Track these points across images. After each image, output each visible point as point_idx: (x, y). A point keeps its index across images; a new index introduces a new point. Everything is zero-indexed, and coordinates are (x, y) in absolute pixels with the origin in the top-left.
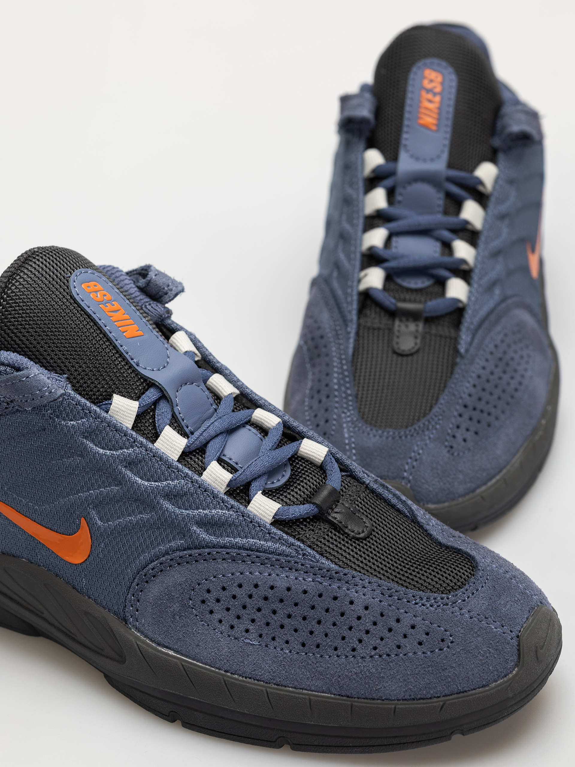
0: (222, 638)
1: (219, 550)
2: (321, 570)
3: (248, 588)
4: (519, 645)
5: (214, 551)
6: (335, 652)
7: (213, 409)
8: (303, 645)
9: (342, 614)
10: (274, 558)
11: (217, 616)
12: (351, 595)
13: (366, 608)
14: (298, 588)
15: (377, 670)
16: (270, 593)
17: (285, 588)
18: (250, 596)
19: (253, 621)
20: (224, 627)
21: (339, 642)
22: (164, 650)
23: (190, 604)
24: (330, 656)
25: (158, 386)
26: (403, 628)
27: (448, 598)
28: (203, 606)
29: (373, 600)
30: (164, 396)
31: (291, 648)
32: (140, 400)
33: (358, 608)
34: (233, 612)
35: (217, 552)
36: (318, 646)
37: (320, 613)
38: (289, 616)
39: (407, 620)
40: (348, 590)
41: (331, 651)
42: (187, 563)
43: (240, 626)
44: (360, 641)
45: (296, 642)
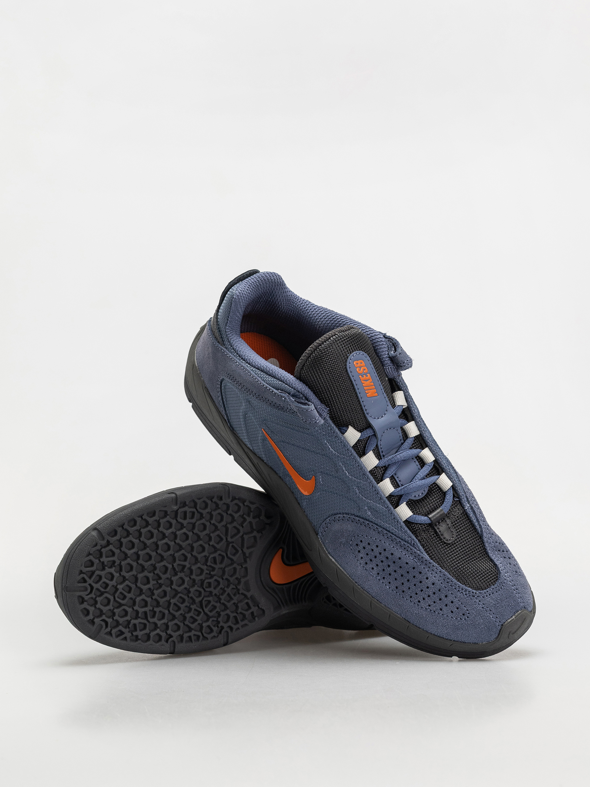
0: (360, 566)
1: (374, 525)
2: (419, 556)
3: (380, 549)
4: (501, 630)
5: (371, 524)
6: (410, 599)
7: (401, 443)
8: (397, 588)
9: (421, 582)
10: (398, 540)
11: (361, 555)
12: (428, 575)
13: (433, 584)
14: (404, 560)
15: (426, 616)
16: (390, 557)
17: (398, 557)
18: (380, 553)
19: (377, 565)
20: (363, 562)
21: (413, 595)
22: (330, 557)
23: (351, 543)
24: (407, 599)
25: (374, 429)
26: (447, 601)
27: (476, 593)
28: (356, 547)
29: (438, 581)
30: (375, 435)
31: (390, 586)
32: (362, 433)
33: (429, 583)
34: (369, 557)
35: (372, 525)
36: (403, 592)
37: (410, 576)
38: (395, 571)
39: (450, 598)
40: (428, 571)
41: (408, 597)
42: (356, 523)
43: (370, 565)
44: (424, 599)
45: (394, 585)
